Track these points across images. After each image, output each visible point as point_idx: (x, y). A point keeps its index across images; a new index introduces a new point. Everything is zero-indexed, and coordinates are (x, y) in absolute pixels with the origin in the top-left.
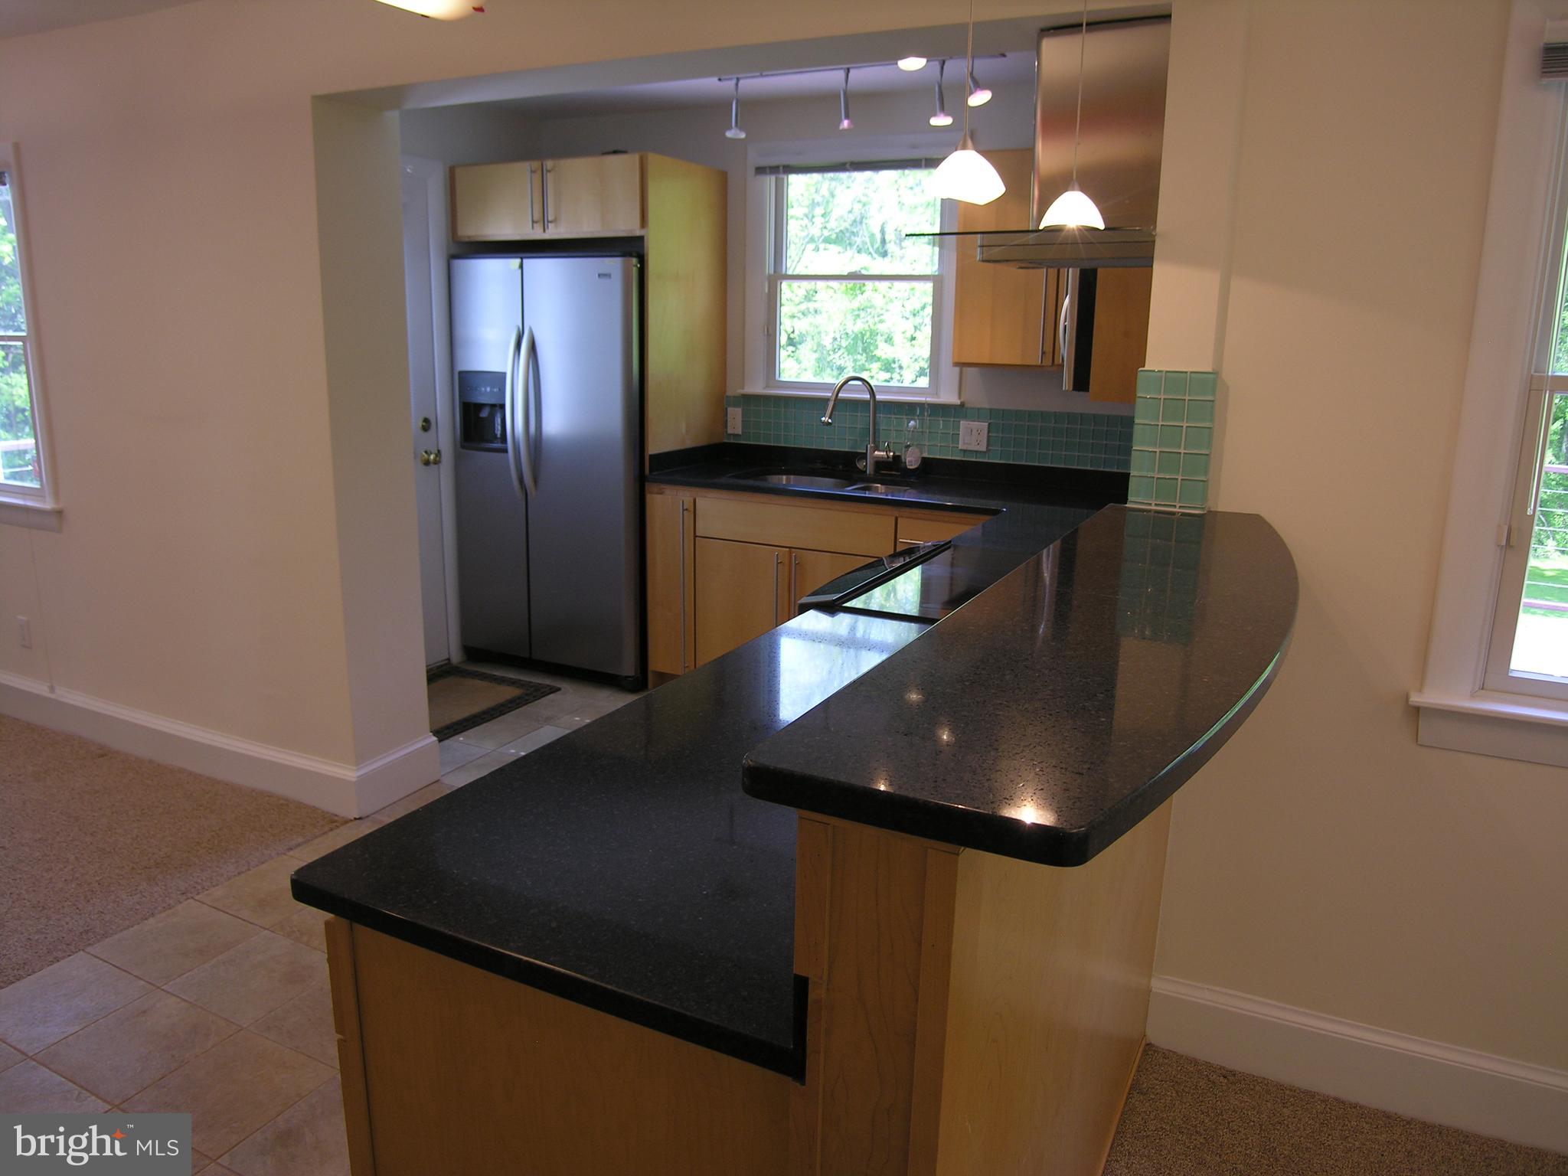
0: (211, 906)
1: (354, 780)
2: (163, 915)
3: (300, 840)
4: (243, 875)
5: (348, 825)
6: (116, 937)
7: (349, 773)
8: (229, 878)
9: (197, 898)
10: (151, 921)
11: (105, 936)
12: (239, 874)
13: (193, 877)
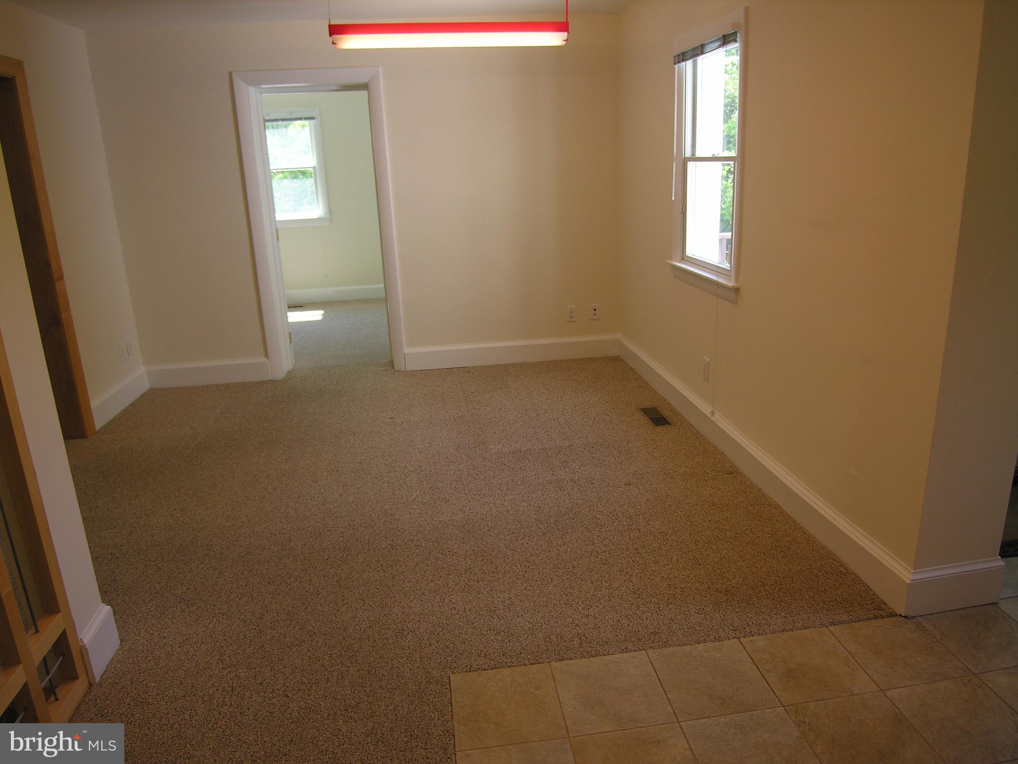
0: (749, 655)
1: (908, 582)
2: (712, 645)
3: (845, 618)
4: (785, 633)
5: (893, 619)
6: (671, 649)
7: (906, 574)
8: (773, 632)
9: (742, 640)
10: (701, 647)
11: (666, 645)
12: (783, 631)
13: (747, 617)
